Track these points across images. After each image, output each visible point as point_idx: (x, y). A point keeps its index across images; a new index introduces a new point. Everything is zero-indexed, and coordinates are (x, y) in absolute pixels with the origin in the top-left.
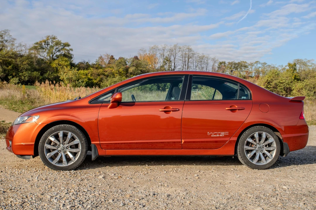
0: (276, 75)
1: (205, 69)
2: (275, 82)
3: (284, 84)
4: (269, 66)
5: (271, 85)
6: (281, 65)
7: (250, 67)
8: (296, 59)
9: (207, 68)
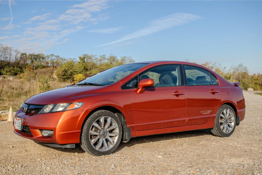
0: (71, 65)
1: (9, 59)
2: (71, 71)
3: (78, 72)
4: (61, 58)
5: (67, 73)
6: (70, 58)
7: (46, 58)
8: (84, 54)
9: (10, 58)
